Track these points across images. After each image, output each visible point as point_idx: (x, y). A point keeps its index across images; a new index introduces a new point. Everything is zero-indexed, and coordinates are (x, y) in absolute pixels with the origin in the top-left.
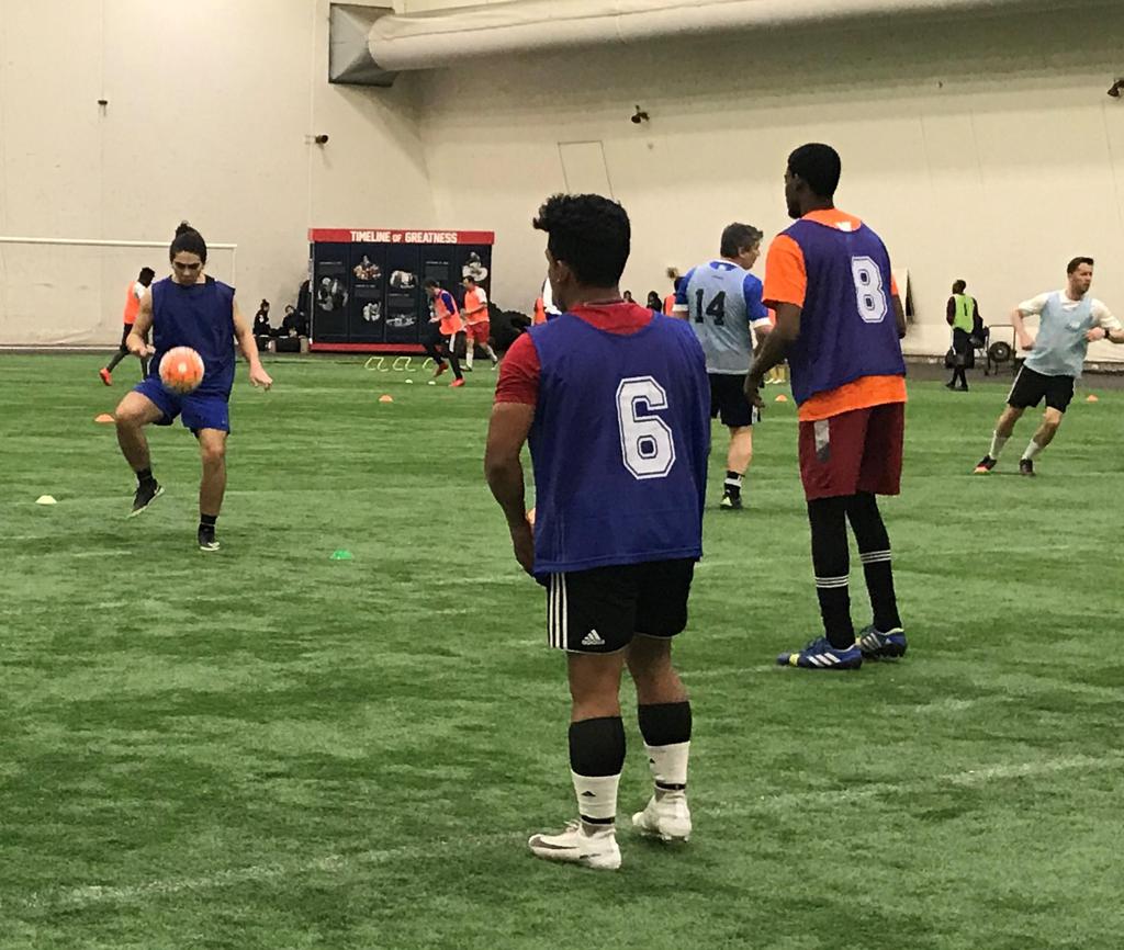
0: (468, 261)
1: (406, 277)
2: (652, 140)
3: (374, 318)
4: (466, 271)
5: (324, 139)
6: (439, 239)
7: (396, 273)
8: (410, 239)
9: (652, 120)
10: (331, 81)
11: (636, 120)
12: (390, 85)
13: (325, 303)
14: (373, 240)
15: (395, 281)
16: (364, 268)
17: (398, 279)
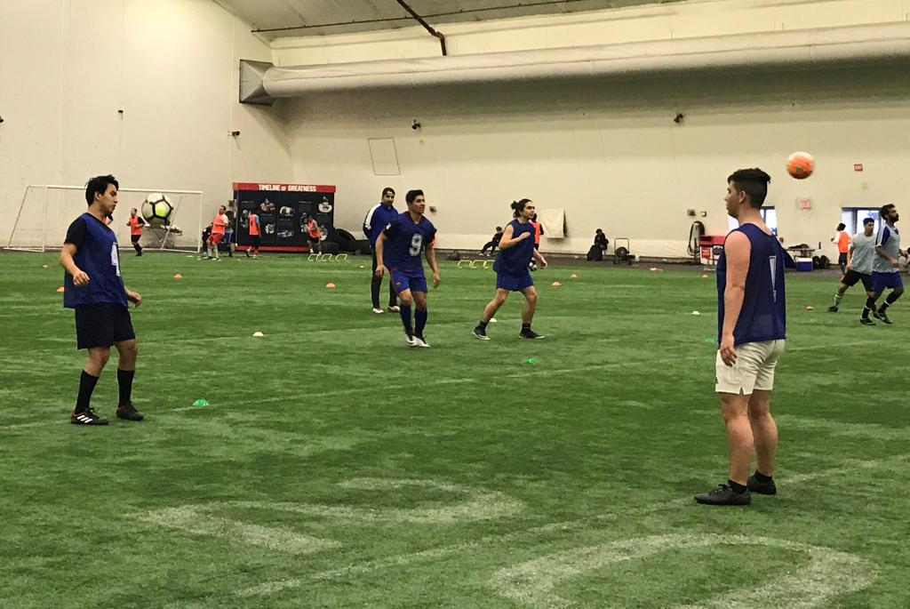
0: (322, 202)
1: (288, 210)
2: (423, 138)
3: (272, 232)
4: (320, 207)
5: (237, 134)
6: (306, 189)
7: (283, 208)
8: (291, 189)
9: (422, 128)
10: (241, 102)
11: (414, 127)
12: (271, 105)
13: (245, 223)
14: (271, 190)
15: (282, 212)
16: (266, 205)
17: (284, 211)
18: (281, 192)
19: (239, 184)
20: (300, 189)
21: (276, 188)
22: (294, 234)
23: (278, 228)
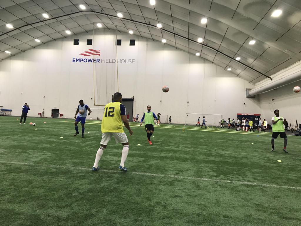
0: (256, 118)
2: (275, 103)
4: (256, 119)
5: (245, 104)
6: (252, 115)
8: (248, 115)
9: (275, 100)
10: (246, 97)
11: (272, 100)
12: (255, 97)
18: (246, 115)
19: (237, 114)
20: (250, 115)
21: (245, 115)
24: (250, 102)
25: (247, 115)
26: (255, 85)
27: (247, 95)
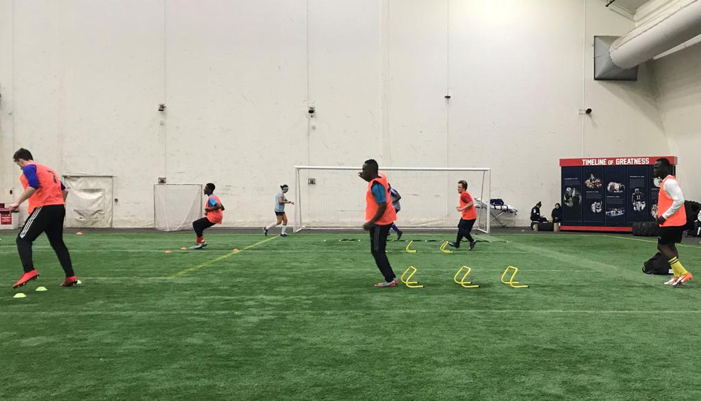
1: (617, 186)
3: (599, 211)
4: (656, 183)
5: (589, 111)
6: (637, 162)
7: (611, 184)
8: (619, 162)
10: (595, 79)
12: (636, 78)
13: (568, 202)
14: (596, 164)
15: (611, 188)
16: (591, 181)
17: (612, 187)
18: (608, 166)
19: (562, 161)
20: (629, 162)
21: (602, 163)
22: (625, 214)
23: (606, 207)
24: (612, 100)
25: (611, 163)
26: (635, 18)
27: (602, 67)
